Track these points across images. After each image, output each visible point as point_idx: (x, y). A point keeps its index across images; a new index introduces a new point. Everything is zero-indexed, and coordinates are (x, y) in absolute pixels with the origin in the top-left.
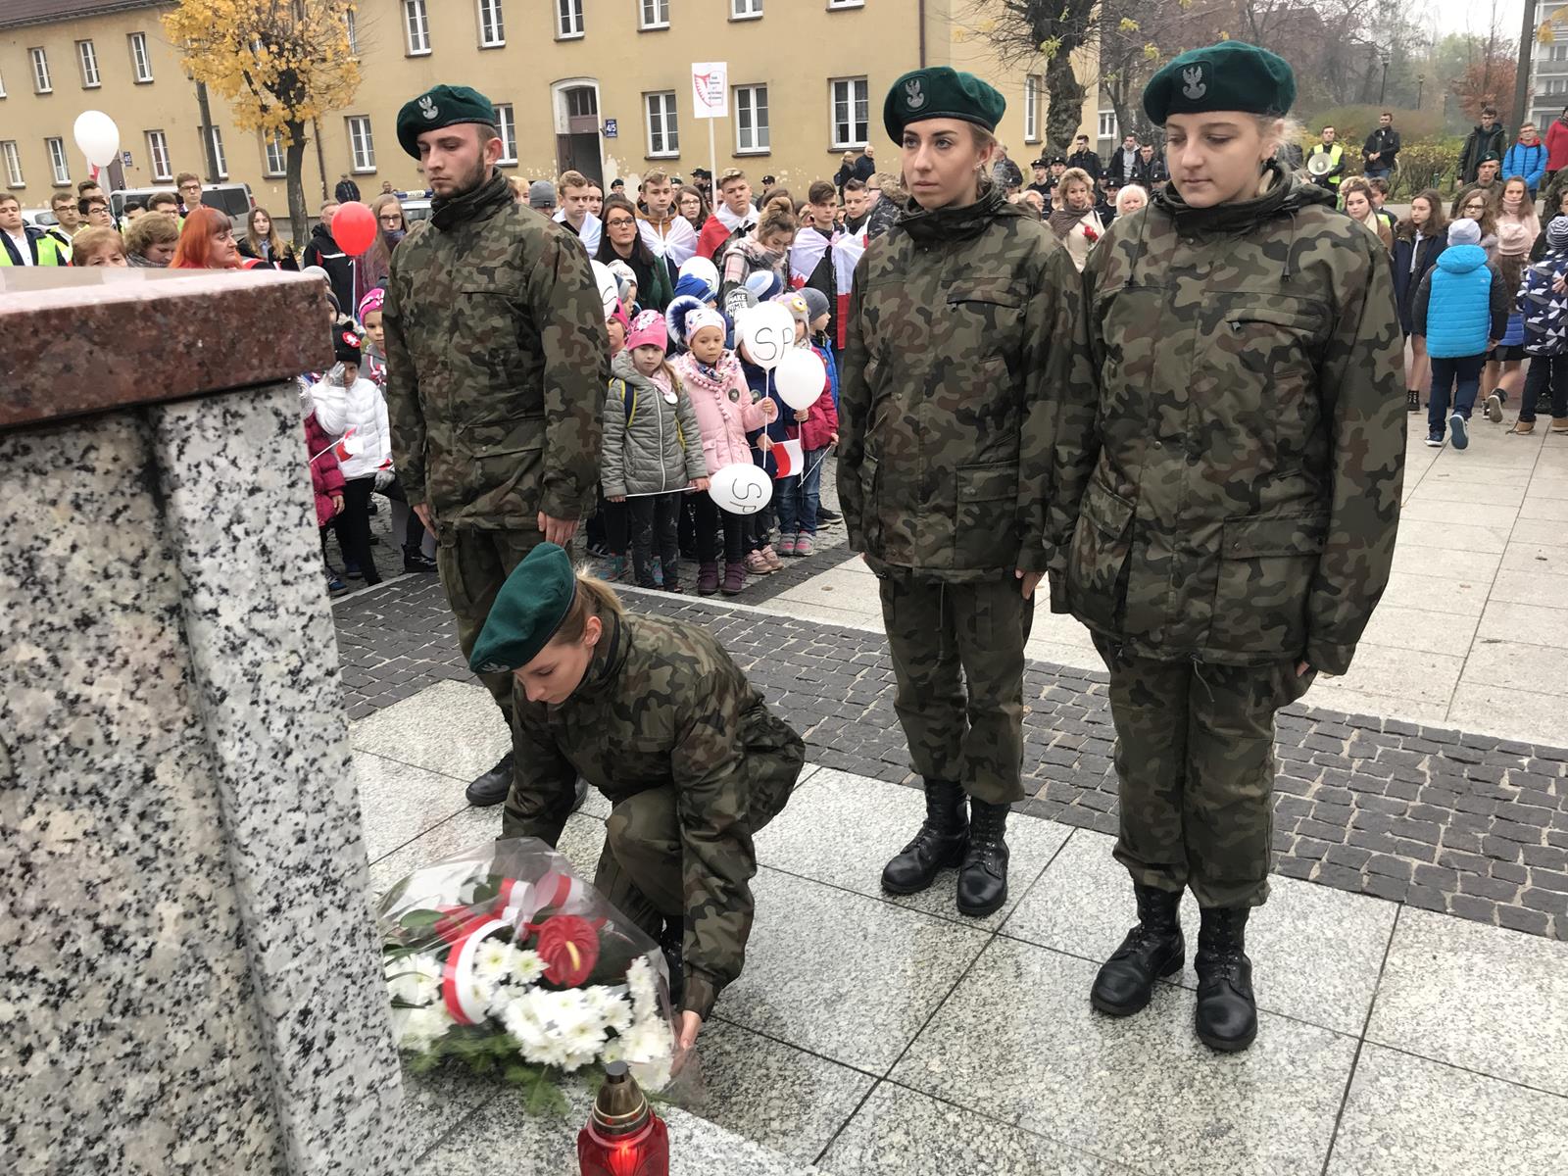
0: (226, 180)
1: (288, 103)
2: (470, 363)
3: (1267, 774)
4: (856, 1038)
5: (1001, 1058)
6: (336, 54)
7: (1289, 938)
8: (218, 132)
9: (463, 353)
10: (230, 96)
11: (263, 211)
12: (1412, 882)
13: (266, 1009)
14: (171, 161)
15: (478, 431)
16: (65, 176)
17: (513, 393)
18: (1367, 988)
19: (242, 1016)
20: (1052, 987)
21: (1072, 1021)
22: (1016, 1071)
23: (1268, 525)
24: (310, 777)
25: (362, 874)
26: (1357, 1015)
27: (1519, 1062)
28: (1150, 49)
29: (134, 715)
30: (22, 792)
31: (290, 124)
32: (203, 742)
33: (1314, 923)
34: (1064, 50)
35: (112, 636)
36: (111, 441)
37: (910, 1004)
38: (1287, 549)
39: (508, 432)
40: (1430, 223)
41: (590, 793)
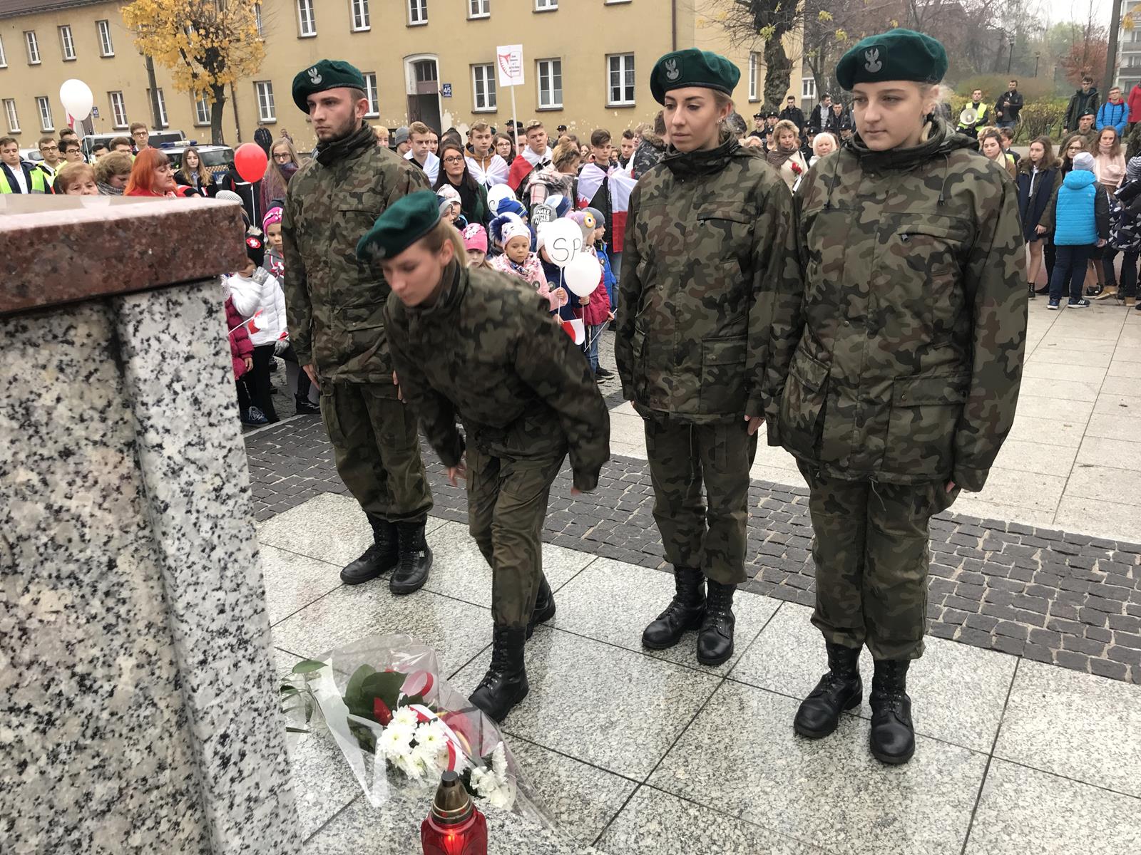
0: (167, 127)
1: (212, 71)
2: (344, 262)
3: (923, 563)
4: (623, 754)
5: (729, 769)
6: (247, 36)
7: (938, 681)
8: (161, 93)
9: (339, 254)
10: (170, 67)
12: (1028, 641)
13: (196, 734)
14: (127, 114)
15: (350, 312)
16: (50, 125)
17: (375, 284)
18: (995, 718)
19: (178, 739)
20: (766, 717)
21: (780, 742)
22: (739, 778)
23: (926, 382)
24: (229, 565)
25: (266, 635)
26: (988, 738)
27: (1104, 772)
28: (840, 33)
29: (102, 521)
30: (20, 576)
31: (214, 86)
32: (151, 540)
33: (956, 671)
34: (777, 34)
35: (85, 464)
36: (86, 322)
37: (662, 730)
38: (940, 399)
39: (372, 313)
40: (1044, 160)
41: (431, 575)
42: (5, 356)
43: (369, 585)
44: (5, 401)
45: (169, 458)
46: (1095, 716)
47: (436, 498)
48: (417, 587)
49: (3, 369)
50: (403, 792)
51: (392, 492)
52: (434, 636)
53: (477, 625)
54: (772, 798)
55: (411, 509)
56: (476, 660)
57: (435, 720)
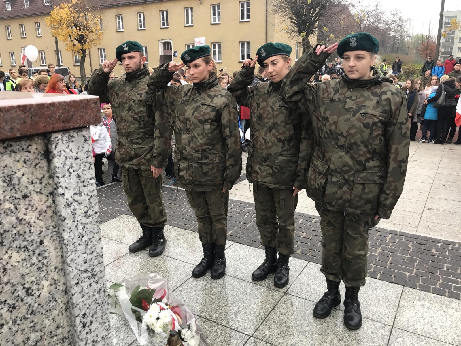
0: (62, 65)
1: (81, 44)
2: (133, 120)
3: (366, 247)
4: (243, 324)
5: (287, 330)
6: (96, 30)
7: (371, 295)
8: (60, 52)
9: (132, 117)
10: (64, 42)
11: (73, 75)
12: (407, 280)
13: (73, 313)
14: (46, 60)
15: (134, 140)
16: (15, 63)
17: (145, 130)
18: (394, 311)
19: (65, 315)
20: (302, 309)
21: (307, 320)
22: (291, 334)
23: (369, 174)
24: (89, 244)
25: (103, 273)
26: (391, 319)
27: (438, 334)
28: (332, 36)
29: (38, 224)
30: (4, 247)
31: (82, 50)
32: (58, 233)
33: (378, 291)
34: (307, 35)
35: (33, 201)
36: (36, 143)
37: (260, 314)
38: (373, 181)
39: (143, 141)
40: (411, 88)
41: (165, 249)
42: (2, 156)
43: (140, 252)
44: (2, 175)
45: (67, 199)
46: (434, 310)
47: (168, 218)
48: (160, 254)
49: (2, 162)
50: (153, 339)
51: (150, 215)
52: (166, 274)
53: (184, 270)
54: (304, 343)
55: (158, 222)
56: (184, 284)
57: (167, 309)
